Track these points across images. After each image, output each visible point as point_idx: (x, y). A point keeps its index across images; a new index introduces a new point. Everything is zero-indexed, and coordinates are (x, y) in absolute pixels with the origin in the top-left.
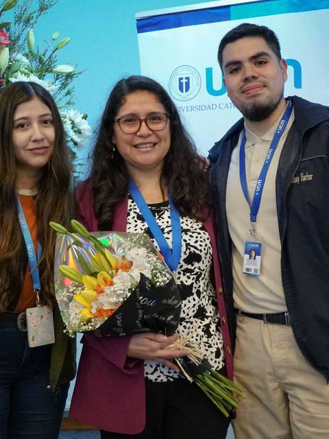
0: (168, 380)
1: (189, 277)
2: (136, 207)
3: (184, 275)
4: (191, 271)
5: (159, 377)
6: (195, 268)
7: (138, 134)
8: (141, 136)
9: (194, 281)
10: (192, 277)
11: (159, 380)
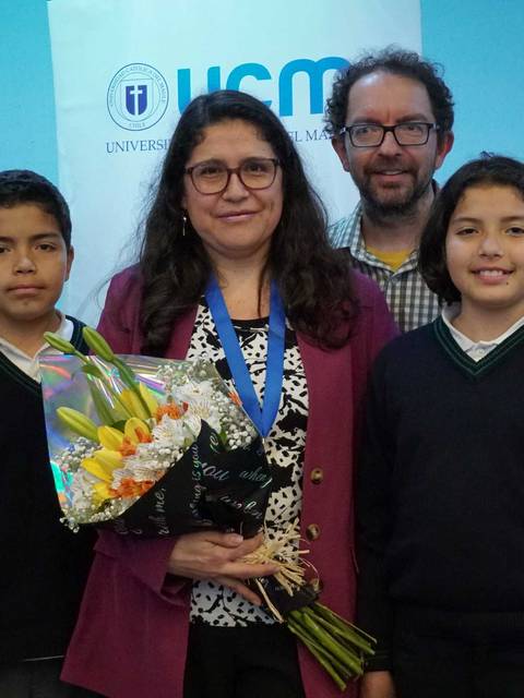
0: (238, 624)
1: (285, 454)
2: (208, 321)
3: (278, 448)
4: (290, 443)
5: (221, 617)
6: (298, 439)
7: (225, 195)
8: (229, 200)
9: (294, 461)
10: (291, 454)
11: (221, 624)
